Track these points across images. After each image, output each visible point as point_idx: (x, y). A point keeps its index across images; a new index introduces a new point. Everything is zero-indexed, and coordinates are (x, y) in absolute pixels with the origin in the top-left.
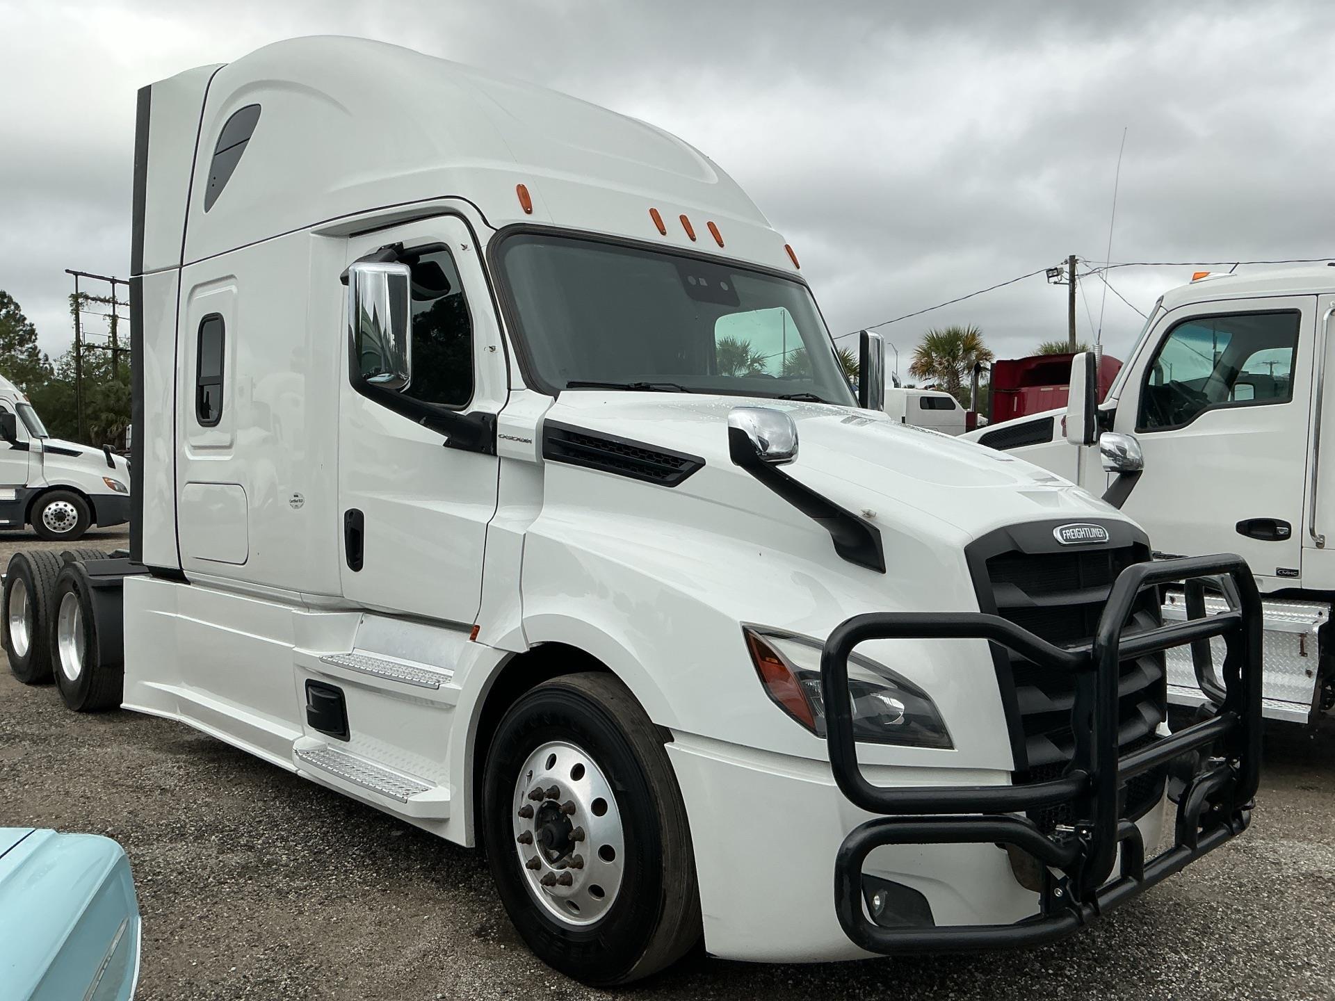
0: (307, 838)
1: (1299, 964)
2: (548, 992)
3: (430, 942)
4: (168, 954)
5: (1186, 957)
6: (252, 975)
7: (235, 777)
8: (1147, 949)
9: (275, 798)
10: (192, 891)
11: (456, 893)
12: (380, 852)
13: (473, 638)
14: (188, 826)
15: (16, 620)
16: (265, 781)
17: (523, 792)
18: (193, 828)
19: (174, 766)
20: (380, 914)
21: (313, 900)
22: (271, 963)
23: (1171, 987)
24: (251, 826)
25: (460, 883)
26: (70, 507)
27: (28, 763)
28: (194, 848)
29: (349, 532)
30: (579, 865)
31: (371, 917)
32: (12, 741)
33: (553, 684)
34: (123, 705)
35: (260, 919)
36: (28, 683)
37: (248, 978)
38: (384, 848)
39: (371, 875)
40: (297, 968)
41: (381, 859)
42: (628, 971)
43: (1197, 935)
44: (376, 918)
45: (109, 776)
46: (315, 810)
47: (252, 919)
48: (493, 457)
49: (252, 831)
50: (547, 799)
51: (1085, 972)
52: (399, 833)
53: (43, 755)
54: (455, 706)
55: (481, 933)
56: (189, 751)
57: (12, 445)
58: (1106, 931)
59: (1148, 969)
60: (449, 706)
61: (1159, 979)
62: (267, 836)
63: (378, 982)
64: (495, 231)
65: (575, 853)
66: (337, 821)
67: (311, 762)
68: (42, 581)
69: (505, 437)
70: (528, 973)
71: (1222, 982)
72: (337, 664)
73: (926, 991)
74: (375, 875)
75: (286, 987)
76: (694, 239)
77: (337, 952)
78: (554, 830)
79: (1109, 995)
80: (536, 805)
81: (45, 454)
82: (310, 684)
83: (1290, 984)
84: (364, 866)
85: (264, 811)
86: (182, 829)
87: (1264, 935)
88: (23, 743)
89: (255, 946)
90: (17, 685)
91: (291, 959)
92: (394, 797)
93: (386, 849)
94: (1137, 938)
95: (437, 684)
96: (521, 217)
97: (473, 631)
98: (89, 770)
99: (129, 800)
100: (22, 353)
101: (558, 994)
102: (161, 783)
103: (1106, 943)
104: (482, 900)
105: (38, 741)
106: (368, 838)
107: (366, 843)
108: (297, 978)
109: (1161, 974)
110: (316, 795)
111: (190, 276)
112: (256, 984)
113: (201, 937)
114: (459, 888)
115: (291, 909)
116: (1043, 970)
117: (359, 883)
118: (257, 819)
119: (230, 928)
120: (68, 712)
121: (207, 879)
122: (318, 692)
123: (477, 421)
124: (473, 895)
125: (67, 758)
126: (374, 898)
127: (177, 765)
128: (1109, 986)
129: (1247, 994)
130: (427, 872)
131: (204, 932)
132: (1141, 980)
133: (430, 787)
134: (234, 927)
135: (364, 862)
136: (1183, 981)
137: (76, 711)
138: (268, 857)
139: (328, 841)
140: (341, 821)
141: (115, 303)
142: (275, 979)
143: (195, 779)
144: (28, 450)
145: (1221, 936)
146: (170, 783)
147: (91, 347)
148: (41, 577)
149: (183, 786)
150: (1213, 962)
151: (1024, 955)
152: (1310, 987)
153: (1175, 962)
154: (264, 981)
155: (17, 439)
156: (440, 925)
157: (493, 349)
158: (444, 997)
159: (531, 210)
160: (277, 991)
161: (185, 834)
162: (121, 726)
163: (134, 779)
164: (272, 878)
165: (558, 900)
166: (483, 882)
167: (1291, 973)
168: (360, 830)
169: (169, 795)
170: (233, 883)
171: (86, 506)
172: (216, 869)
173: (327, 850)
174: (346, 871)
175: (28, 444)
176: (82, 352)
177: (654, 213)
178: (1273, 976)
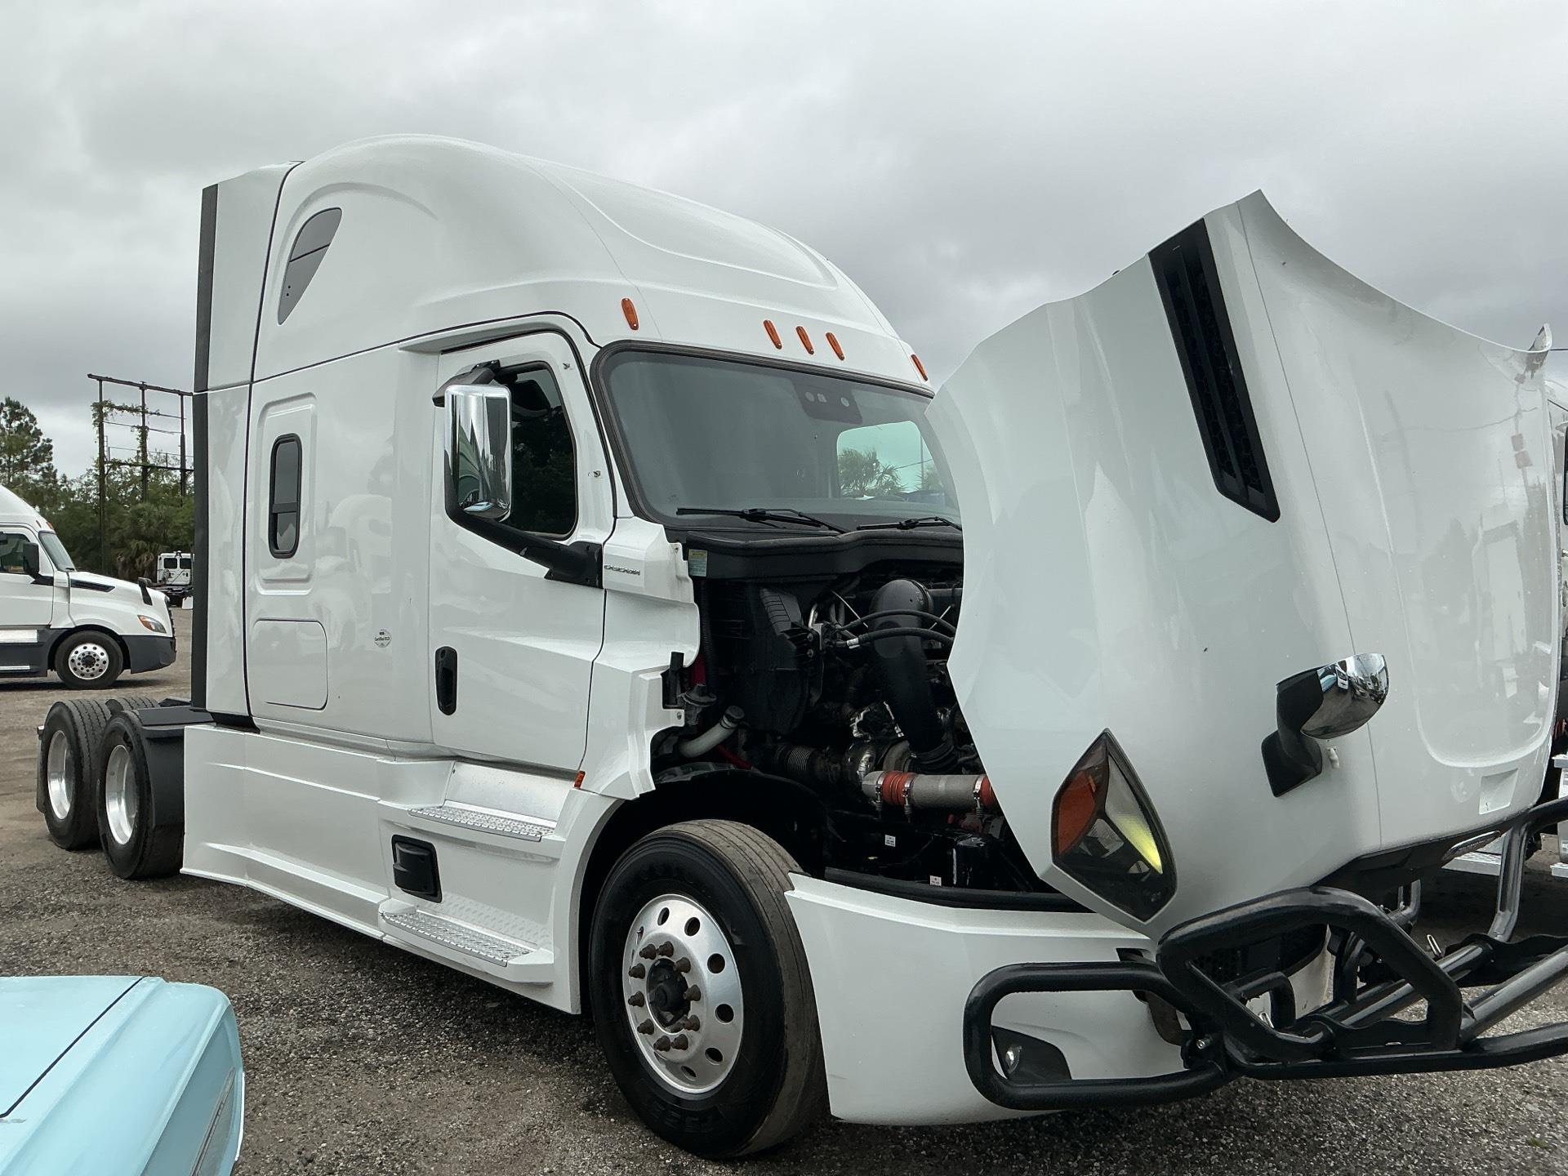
0: (394, 1011)
1: (1477, 1131)
2: (663, 1166)
3: (533, 1117)
4: (252, 1131)
5: (1353, 1125)
6: (343, 1150)
7: (311, 948)
8: (1311, 1117)
9: (357, 969)
10: (273, 1067)
11: (561, 1066)
12: (475, 1025)
13: (578, 786)
14: (263, 1000)
15: (55, 778)
16: (343, 951)
17: (634, 951)
18: (268, 1002)
19: (241, 938)
20: (479, 1089)
21: (405, 1075)
22: (363, 1139)
23: (1334, 1155)
24: (333, 999)
25: (563, 1056)
26: (100, 650)
27: (79, 935)
28: (271, 1022)
29: (440, 670)
30: (695, 1026)
31: (469, 1091)
32: (59, 911)
33: (665, 833)
34: (183, 870)
35: (349, 1094)
36: (69, 849)
37: (340, 1154)
38: (479, 1020)
39: (467, 1049)
40: (392, 1144)
41: (477, 1032)
42: (749, 1139)
43: (1368, 1103)
44: (474, 1092)
45: (170, 948)
46: (400, 982)
47: (340, 1094)
48: (598, 590)
49: (333, 1004)
50: (660, 957)
51: (1242, 1141)
52: (495, 1005)
53: (95, 926)
54: (558, 860)
55: (589, 1107)
56: (257, 921)
57: (34, 580)
58: (1268, 1099)
59: (1309, 1137)
60: (550, 860)
61: (1322, 1147)
62: (350, 1009)
63: (480, 1157)
64: (599, 349)
65: (690, 1014)
66: (426, 994)
67: (399, 926)
68: (86, 733)
69: (611, 568)
70: (641, 1146)
71: (1391, 1150)
72: (428, 818)
73: (1069, 1160)
74: (471, 1048)
75: (381, 1163)
76: (811, 352)
77: (435, 1128)
78: (667, 989)
79: (1266, 1163)
80: (648, 964)
81: (71, 589)
82: (396, 840)
83: (1464, 1151)
84: (458, 1039)
85: (345, 983)
86: (257, 1003)
87: (1441, 1102)
88: (71, 914)
89: (345, 1122)
90: (54, 851)
91: (385, 1135)
92: (493, 961)
93: (482, 1022)
94: (1301, 1107)
95: (539, 836)
96: (627, 334)
97: (577, 778)
98: (148, 942)
99: (195, 973)
100: (37, 471)
101: (674, 1167)
102: (229, 954)
103: (1267, 1111)
104: (588, 1073)
105: (87, 912)
106: (461, 1011)
107: (459, 1016)
108: (393, 1154)
109: (1325, 1141)
110: (401, 966)
111: (262, 393)
112: (349, 1160)
113: (286, 1114)
114: (563, 1062)
115: (381, 1085)
116: (1197, 1139)
117: (454, 1057)
118: (338, 992)
119: (317, 1104)
120: (118, 879)
121: (288, 1055)
122: (407, 849)
123: (582, 552)
124: (578, 1068)
125: (122, 929)
126: (471, 1073)
127: (245, 935)
128: (1267, 1154)
129: (1416, 1161)
130: (528, 1045)
131: (289, 1108)
132: (1302, 1148)
133: (532, 949)
134: (321, 1104)
135: (458, 1035)
136: (1348, 1149)
137: (126, 879)
138: (353, 1030)
139: (418, 1014)
140: (430, 993)
141: (144, 412)
142: (369, 1155)
143: (266, 950)
144: (52, 585)
145: (1393, 1104)
146: (239, 954)
147: (117, 464)
148: (85, 729)
149: (253, 958)
150: (1383, 1129)
151: (1177, 1124)
152: (1486, 1155)
153: (1341, 1130)
154: (358, 1157)
155: (40, 573)
156: (544, 1099)
157: (597, 474)
158: (551, 1172)
159: (637, 325)
160: (371, 1167)
161: (260, 1009)
162: (178, 895)
163: (198, 951)
164: (359, 1053)
165: (671, 1066)
166: (589, 1055)
167: (1466, 1140)
168: (453, 1002)
169: (239, 967)
170: (317, 1058)
171: (119, 649)
172: (297, 1044)
173: (417, 1023)
174: (439, 1045)
175: (52, 578)
176: (106, 470)
177: (768, 326)
178: (1446, 1143)
